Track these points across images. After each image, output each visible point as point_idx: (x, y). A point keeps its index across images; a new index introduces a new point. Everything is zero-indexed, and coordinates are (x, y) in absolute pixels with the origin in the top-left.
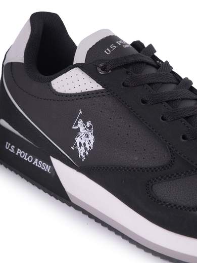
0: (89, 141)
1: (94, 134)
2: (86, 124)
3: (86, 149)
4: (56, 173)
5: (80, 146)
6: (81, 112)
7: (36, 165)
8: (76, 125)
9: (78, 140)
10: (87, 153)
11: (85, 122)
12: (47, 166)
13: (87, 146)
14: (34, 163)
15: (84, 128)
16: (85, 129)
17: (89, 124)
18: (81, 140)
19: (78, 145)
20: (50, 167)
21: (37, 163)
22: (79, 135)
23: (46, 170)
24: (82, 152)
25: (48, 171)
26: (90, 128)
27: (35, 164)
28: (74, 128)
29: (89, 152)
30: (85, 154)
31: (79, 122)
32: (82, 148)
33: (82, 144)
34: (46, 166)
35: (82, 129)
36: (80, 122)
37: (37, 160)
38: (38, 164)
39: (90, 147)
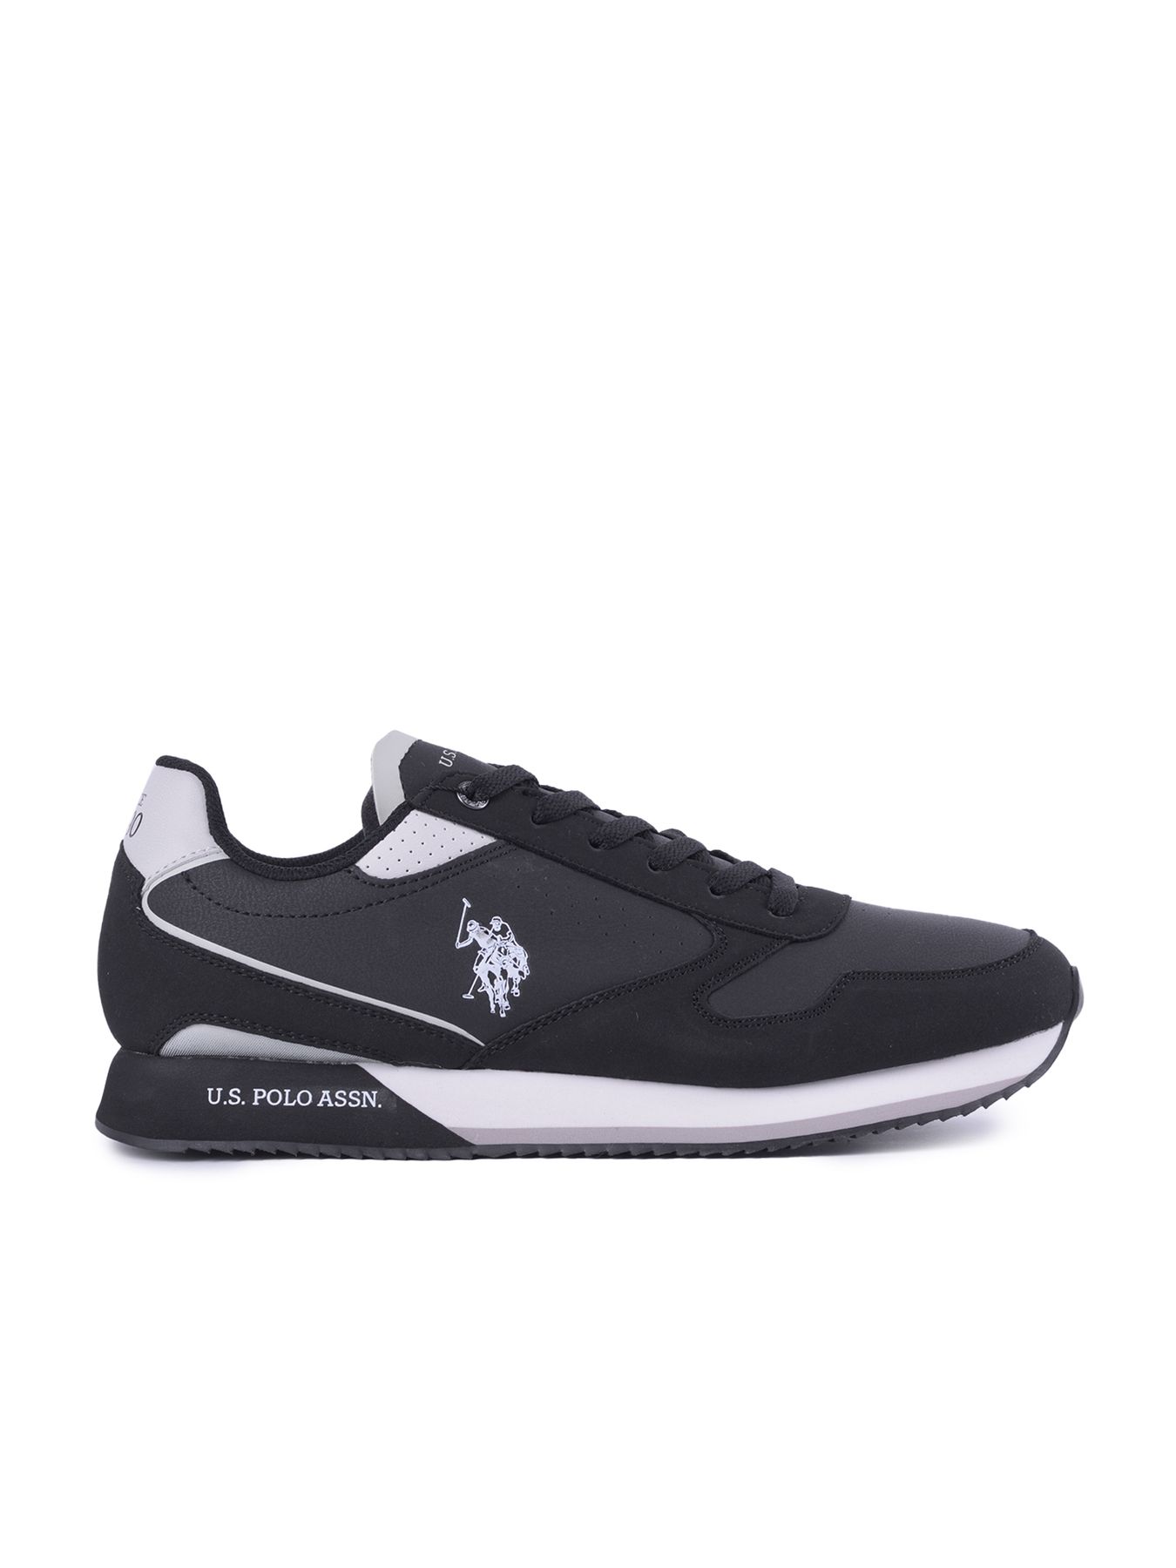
0: (515, 960)
1: (521, 941)
2: (490, 927)
3: (511, 982)
4: (399, 1099)
5: (492, 983)
6: (467, 904)
7: (330, 1105)
8: (465, 936)
9: (481, 970)
10: (516, 990)
11: (485, 923)
12: (366, 1093)
13: (513, 973)
14: (320, 1104)
15: (489, 937)
16: (493, 937)
17: (497, 924)
18: (491, 968)
19: (485, 980)
20: (375, 1093)
21: (329, 1100)
22: (481, 958)
23: (364, 1106)
24: (498, 996)
25: (374, 1105)
26: (503, 931)
27: (326, 1103)
28: (459, 945)
29: (522, 985)
30: (509, 996)
31: (468, 928)
32: (500, 983)
33: (498, 974)
34: (361, 1098)
35: (483, 941)
36: (474, 928)
37: (326, 1093)
38: (334, 1100)
39: (521, 973)
